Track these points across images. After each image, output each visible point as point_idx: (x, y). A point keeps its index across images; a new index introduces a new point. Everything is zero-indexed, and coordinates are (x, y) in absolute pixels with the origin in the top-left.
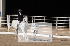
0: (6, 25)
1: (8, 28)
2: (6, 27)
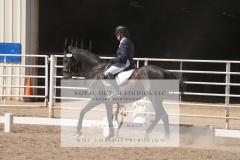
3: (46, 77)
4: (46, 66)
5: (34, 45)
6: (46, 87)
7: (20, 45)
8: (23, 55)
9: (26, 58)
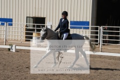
0: (97, 41)
1: (100, 46)
2: (97, 44)
3: (99, 35)
4: (99, 31)
5: (94, 22)
6: (99, 39)
7: (89, 22)
8: (90, 26)
9: (91, 27)
